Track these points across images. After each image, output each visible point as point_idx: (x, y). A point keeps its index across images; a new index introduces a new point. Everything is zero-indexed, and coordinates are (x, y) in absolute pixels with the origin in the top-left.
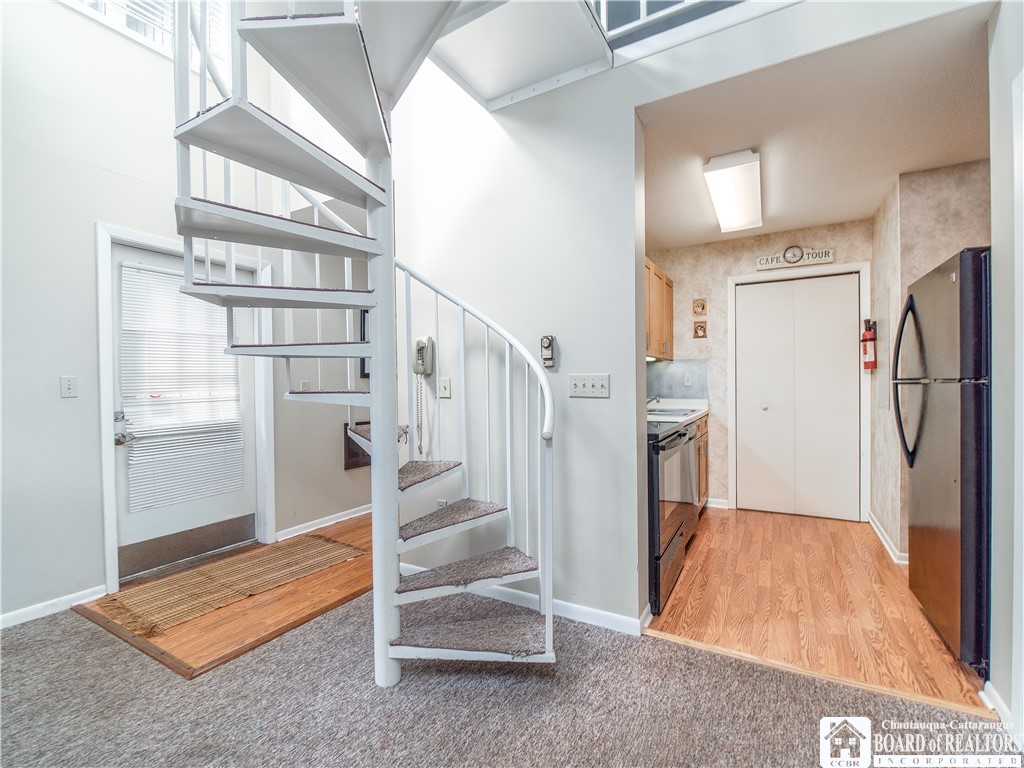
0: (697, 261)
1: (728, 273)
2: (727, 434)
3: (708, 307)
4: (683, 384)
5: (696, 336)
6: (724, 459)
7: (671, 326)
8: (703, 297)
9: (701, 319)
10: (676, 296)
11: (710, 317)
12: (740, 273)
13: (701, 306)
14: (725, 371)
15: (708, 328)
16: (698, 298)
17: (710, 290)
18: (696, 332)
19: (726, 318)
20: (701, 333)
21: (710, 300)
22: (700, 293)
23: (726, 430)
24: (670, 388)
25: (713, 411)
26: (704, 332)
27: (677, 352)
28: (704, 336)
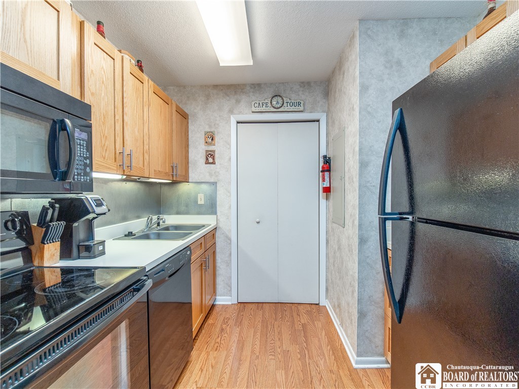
0: (208, 99)
1: (231, 112)
2: (230, 244)
3: (216, 139)
4: (196, 202)
5: (207, 162)
6: (229, 264)
7: (187, 152)
8: (212, 130)
9: (211, 148)
10: (191, 127)
11: (218, 148)
12: (240, 113)
13: (211, 138)
14: (229, 192)
15: (217, 156)
16: (209, 130)
17: (218, 124)
18: (207, 159)
19: (230, 148)
20: (211, 160)
21: (218, 133)
22: (210, 127)
23: (230, 240)
24: (187, 206)
25: (221, 225)
26: (214, 159)
27: (192, 176)
28: (213, 163)
